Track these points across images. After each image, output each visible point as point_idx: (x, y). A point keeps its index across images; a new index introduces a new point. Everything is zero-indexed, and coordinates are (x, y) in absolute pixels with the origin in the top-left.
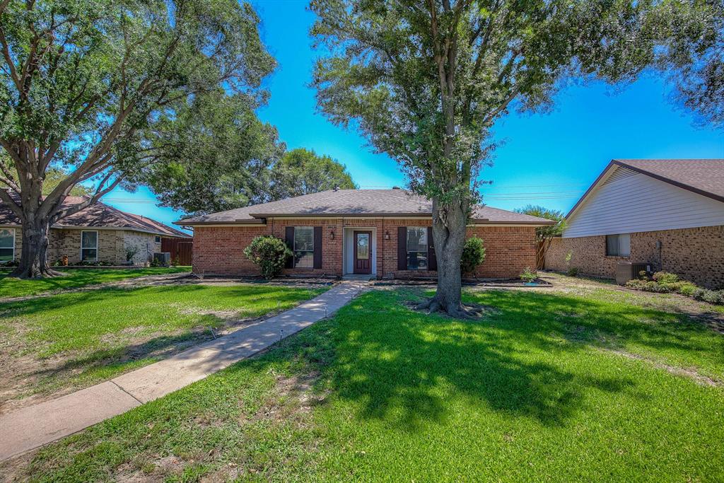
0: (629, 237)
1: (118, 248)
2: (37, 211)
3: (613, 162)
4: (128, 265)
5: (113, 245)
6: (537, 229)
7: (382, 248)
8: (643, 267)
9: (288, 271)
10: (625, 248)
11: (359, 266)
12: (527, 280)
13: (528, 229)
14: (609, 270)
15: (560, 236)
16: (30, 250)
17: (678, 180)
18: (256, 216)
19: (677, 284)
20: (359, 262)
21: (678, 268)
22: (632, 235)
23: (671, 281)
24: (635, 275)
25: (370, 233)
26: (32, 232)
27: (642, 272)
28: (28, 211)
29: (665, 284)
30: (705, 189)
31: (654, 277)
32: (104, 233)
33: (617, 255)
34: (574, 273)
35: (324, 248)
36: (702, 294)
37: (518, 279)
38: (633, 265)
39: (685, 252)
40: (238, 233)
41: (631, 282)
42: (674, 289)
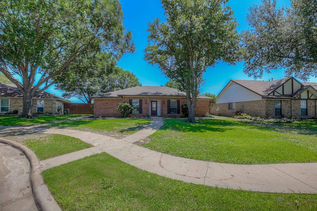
0: (235, 103)
1: (53, 107)
2: (30, 92)
3: (231, 80)
4: (58, 114)
5: (51, 106)
6: (210, 101)
7: (162, 107)
8: (239, 112)
9: (130, 115)
10: (234, 107)
11: (153, 113)
12: (207, 116)
13: (207, 101)
14: (229, 114)
15: (215, 103)
16: (27, 108)
17: (247, 87)
18: (119, 96)
19: (246, 116)
20: (153, 112)
21: (247, 112)
22: (236, 103)
23: (245, 116)
24: (237, 115)
25: (157, 102)
26: (28, 101)
27: (238, 114)
28: (27, 92)
29: (244, 116)
30: (254, 90)
31: (241, 115)
32: (47, 101)
33: (232, 109)
34: (219, 115)
35: (143, 107)
36: (251, 118)
37: (205, 116)
38: (236, 112)
39: (249, 108)
40: (112, 101)
41: (235, 116)
42: (246, 118)
